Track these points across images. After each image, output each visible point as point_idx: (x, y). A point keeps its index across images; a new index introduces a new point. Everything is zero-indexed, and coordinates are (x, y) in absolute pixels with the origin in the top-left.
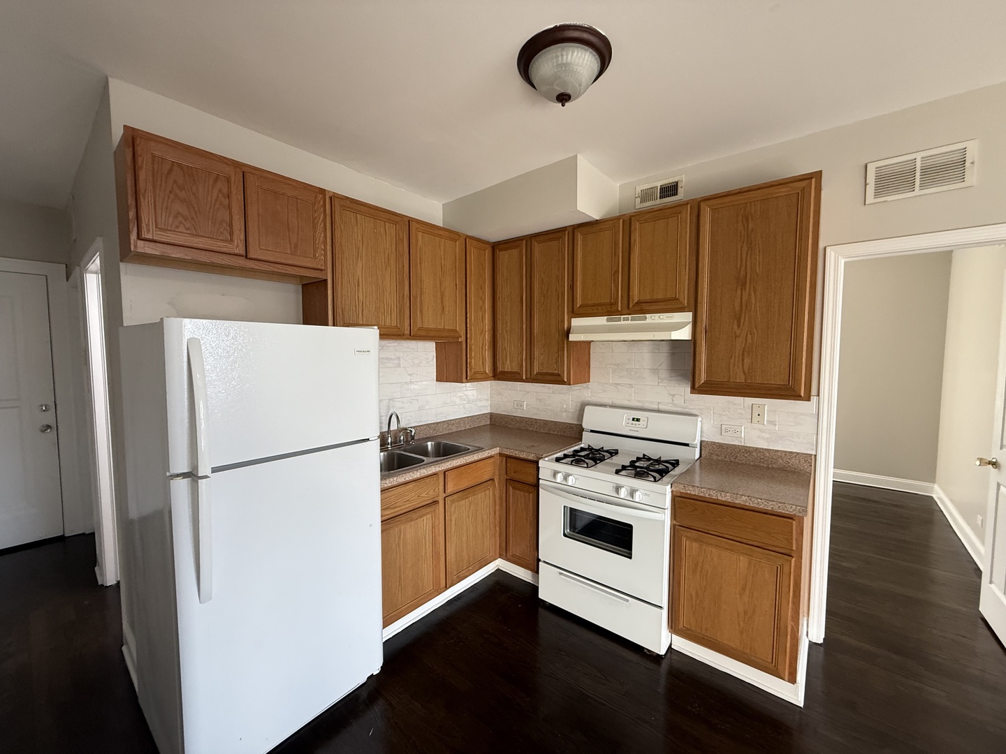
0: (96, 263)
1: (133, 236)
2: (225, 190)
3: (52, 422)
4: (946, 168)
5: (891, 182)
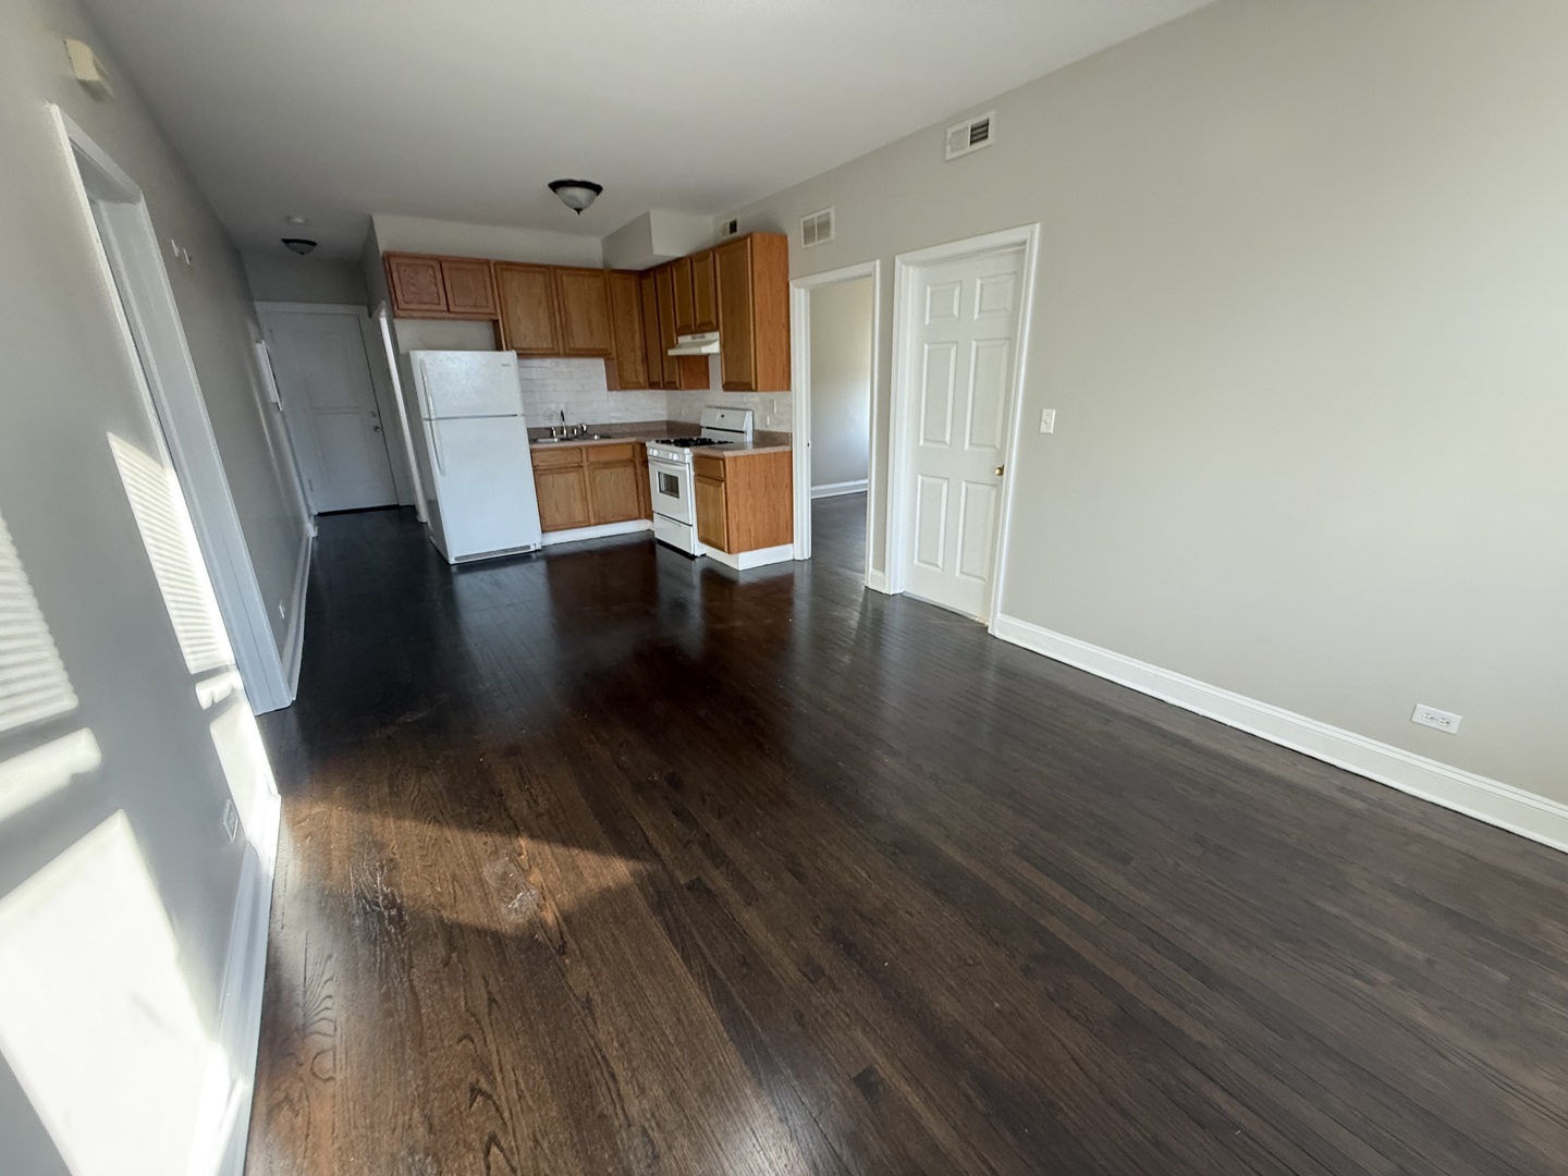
0: (383, 313)
1: (396, 308)
2: (432, 275)
3: (379, 424)
4: (824, 226)
5: (809, 234)
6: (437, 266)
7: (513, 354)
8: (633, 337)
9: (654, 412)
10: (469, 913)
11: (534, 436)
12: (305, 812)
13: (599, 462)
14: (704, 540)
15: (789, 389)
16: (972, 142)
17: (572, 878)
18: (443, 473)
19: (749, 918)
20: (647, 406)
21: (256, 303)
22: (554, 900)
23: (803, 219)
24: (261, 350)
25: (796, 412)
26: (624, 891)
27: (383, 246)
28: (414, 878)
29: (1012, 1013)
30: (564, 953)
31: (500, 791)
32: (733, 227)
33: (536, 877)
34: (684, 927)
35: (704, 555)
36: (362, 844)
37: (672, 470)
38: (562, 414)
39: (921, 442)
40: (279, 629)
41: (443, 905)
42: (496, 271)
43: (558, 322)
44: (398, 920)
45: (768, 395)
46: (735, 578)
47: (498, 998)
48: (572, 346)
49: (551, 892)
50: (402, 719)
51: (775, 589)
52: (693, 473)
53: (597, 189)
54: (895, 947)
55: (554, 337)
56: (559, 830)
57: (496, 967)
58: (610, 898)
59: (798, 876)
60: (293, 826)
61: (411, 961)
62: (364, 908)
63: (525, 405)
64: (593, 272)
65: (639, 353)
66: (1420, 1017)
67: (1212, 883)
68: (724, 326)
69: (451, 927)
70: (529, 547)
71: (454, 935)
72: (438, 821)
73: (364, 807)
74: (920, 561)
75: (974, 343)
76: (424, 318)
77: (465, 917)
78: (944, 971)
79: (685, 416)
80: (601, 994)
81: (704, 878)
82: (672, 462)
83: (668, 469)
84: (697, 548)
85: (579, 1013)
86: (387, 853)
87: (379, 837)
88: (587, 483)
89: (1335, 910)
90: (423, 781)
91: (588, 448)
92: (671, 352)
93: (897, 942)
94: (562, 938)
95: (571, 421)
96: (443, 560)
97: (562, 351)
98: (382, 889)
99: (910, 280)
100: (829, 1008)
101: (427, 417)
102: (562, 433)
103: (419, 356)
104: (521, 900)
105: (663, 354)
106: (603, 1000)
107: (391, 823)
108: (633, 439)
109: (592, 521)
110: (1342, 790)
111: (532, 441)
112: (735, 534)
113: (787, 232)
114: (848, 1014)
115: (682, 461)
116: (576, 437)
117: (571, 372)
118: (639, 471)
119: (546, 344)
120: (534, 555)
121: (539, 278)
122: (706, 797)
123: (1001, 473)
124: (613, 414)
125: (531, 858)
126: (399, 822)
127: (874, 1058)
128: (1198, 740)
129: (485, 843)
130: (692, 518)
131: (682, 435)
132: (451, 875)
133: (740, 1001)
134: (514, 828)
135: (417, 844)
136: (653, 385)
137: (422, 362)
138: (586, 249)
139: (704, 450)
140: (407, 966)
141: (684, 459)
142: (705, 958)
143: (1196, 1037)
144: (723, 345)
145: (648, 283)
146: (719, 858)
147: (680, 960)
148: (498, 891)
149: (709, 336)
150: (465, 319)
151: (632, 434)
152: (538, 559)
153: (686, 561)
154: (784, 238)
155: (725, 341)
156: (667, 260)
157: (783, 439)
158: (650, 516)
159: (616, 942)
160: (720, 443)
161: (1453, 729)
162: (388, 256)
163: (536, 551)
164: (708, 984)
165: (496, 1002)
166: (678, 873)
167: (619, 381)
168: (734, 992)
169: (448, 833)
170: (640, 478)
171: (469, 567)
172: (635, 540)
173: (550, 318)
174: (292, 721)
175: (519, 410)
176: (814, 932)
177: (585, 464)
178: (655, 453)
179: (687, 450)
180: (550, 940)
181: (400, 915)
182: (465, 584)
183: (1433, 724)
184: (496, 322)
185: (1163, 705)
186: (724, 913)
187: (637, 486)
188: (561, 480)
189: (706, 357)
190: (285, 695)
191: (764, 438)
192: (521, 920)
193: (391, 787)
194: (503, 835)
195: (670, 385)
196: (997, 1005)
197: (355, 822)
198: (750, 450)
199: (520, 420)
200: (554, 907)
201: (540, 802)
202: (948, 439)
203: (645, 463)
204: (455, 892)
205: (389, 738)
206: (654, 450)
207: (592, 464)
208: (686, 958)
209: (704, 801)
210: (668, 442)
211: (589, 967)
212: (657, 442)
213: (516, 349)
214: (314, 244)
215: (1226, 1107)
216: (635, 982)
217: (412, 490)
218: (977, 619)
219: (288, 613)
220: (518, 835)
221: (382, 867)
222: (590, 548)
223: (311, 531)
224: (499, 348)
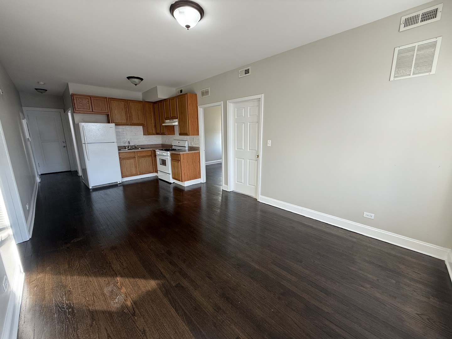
0: (70, 111)
1: (75, 110)
2: (88, 101)
3: (65, 145)
4: (207, 92)
5: (203, 94)
6: (89, 98)
7: (114, 124)
8: (151, 121)
9: (158, 141)
10: (99, 306)
11: (120, 148)
12: (35, 278)
13: (141, 156)
14: (174, 178)
15: (198, 135)
16: (245, 74)
17: (136, 288)
18: (88, 160)
19: (196, 294)
20: (156, 140)
21: (23, 107)
22: (130, 297)
23: (202, 90)
24: (24, 122)
25: (201, 141)
26: (154, 291)
27: (71, 92)
28: (78, 296)
29: (277, 312)
30: (135, 315)
31: (110, 262)
32: (181, 91)
33: (123, 290)
34: (175, 300)
35: (174, 183)
36: (57, 287)
37: (164, 158)
38: (129, 142)
39: (236, 149)
40: (26, 213)
41: (89, 305)
42: (109, 101)
43: (128, 115)
44: (73, 313)
45: (193, 137)
46: (184, 189)
47: (111, 335)
48: (132, 122)
49: (129, 295)
50: (72, 241)
51: (196, 192)
52: (170, 159)
53: (142, 79)
54: (241, 297)
55: (127, 119)
56: (132, 273)
57: (110, 325)
58: (150, 294)
59: (210, 278)
60: (29, 283)
61: (78, 327)
62: (58, 310)
63: (117, 139)
64: (140, 102)
65: (153, 124)
66: (378, 295)
67: (323, 265)
68: (179, 118)
69: (93, 312)
70: (117, 182)
71: (93, 315)
72: (87, 275)
73: (58, 273)
74: (237, 182)
75: (249, 123)
76: (84, 113)
77: (98, 308)
78: (256, 302)
79: (167, 142)
80: (148, 328)
81: (181, 283)
82: (164, 156)
83: (162, 158)
84: (172, 181)
85: (141, 336)
86: (68, 289)
87: (64, 283)
88: (137, 162)
89: (354, 269)
90: (81, 261)
91: (137, 152)
92: (163, 125)
93: (242, 295)
94: (134, 310)
95: (132, 144)
96: (87, 187)
97: (129, 124)
98: (66, 302)
99: (231, 107)
100: (224, 320)
101: (84, 143)
102: (129, 148)
103: (82, 125)
104: (118, 299)
105: (161, 125)
106: (149, 330)
107: (69, 278)
108: (152, 149)
109: (138, 174)
110: (351, 236)
111: (119, 150)
112: (184, 176)
113: (197, 93)
114: (229, 321)
115: (167, 155)
116: (133, 149)
117: (132, 130)
118: (153, 159)
119: (124, 122)
120: (119, 185)
121: (123, 103)
122: (180, 256)
123: (258, 157)
124: (145, 142)
125: (122, 284)
126: (72, 277)
127: (239, 334)
128: (314, 226)
129: (105, 281)
130: (170, 172)
131: (167, 148)
132: (92, 293)
133: (195, 322)
134: (115, 274)
135: (79, 284)
136: (157, 134)
137: (83, 126)
138: (138, 95)
139: (173, 152)
140: (75, 329)
141: (168, 155)
142: (183, 310)
143: (326, 311)
144: (179, 123)
145: (156, 105)
146: (185, 276)
147: (175, 311)
148: (110, 297)
149: (175, 120)
150: (98, 114)
151: (151, 148)
152: (120, 186)
153: (168, 185)
154: (196, 95)
155: (179, 122)
156: (163, 99)
157: (197, 149)
158: (157, 172)
159: (153, 309)
160: (178, 150)
161: (373, 218)
162: (73, 95)
163: (120, 183)
164: (184, 318)
165: (111, 337)
166: (172, 282)
167: (147, 132)
168: (193, 320)
169: (90, 279)
170: (154, 161)
171: (97, 189)
172: (152, 179)
173: (126, 114)
174: (30, 245)
175: (115, 141)
176: (216, 296)
177: (136, 156)
178: (159, 153)
179: (168, 152)
180: (130, 312)
181: (73, 310)
182: (94, 195)
183: (368, 217)
184: (108, 115)
185: (305, 218)
186: (188, 293)
187: (153, 163)
188: (128, 161)
189: (174, 126)
190: (27, 236)
191: (191, 149)
192: (118, 306)
193: (69, 265)
194: (111, 277)
195: (163, 134)
196: (272, 310)
197: (55, 279)
198: (187, 152)
199: (115, 144)
200: (130, 299)
201: (124, 264)
202: (243, 148)
203: (155, 156)
204: (94, 299)
205: (68, 248)
206: (158, 152)
207: (138, 156)
208: (176, 310)
209: (179, 258)
210: (163, 150)
211: (144, 319)
212: (159, 150)
213: (115, 123)
214: (46, 90)
215: (337, 330)
216: (160, 321)
217: (76, 165)
218: (254, 197)
219: (29, 208)
220: (117, 276)
221: (65, 294)
222: (138, 182)
223: (38, 180)
224: (109, 122)
